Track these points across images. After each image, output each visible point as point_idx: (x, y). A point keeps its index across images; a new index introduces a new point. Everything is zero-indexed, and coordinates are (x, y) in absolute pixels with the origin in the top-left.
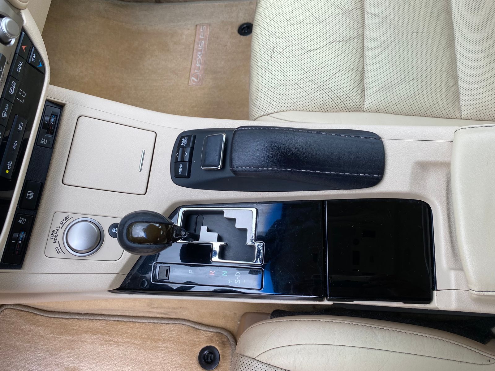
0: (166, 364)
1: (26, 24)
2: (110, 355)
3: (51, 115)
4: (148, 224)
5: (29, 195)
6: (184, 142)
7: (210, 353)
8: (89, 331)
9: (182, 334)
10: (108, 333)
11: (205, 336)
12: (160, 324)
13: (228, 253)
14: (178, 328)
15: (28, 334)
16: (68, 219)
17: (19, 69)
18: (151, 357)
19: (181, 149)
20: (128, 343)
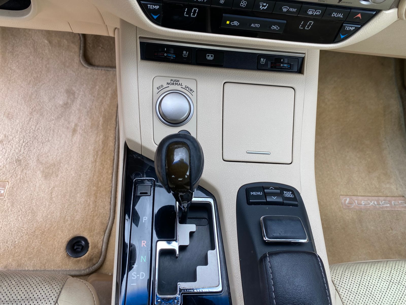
0: (75, 206)
1: (385, 13)
2: (85, 157)
3: (290, 64)
4: (188, 164)
5: (210, 56)
6: (288, 194)
7: (83, 247)
8: (106, 137)
9: (101, 218)
10: (104, 153)
11: (98, 241)
12: (110, 197)
13: (167, 260)
14: (107, 214)
15: (104, 94)
16: (190, 92)
17: (334, 15)
18: (82, 192)
19: (279, 191)
20: (94, 171)
